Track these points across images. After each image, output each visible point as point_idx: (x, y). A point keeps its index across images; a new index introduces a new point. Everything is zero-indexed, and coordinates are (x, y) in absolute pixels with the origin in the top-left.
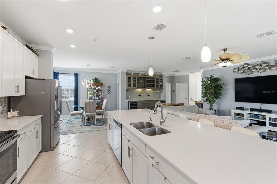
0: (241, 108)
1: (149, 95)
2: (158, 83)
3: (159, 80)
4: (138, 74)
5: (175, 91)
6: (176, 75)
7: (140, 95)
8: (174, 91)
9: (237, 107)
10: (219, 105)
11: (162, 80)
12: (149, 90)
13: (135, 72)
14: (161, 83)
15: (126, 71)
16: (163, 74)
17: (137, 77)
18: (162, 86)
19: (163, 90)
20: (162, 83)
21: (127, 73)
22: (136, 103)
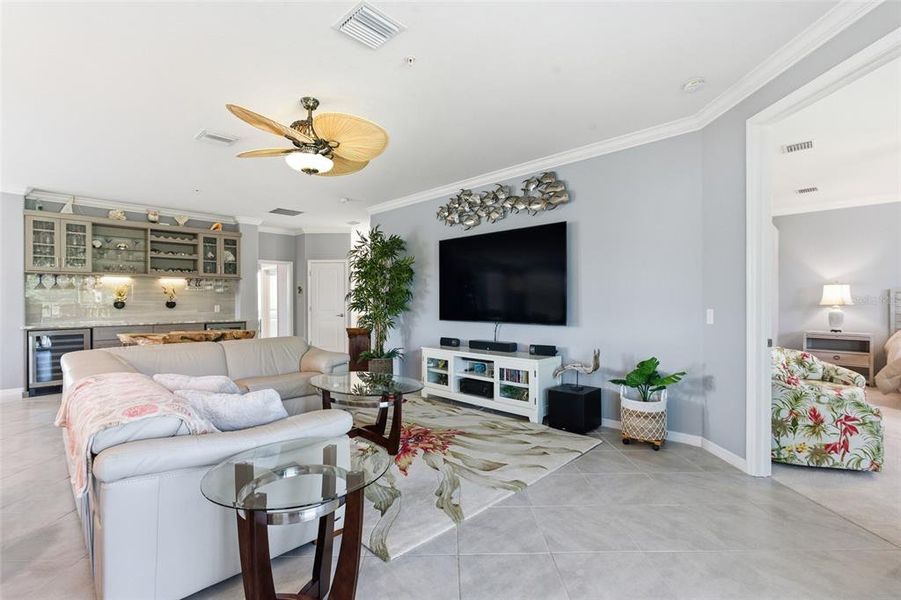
0: (451, 339)
1: (171, 305)
2: (214, 253)
3: (220, 244)
4: (106, 213)
5: (304, 290)
6: (306, 231)
7: (119, 305)
8: (300, 290)
9: (442, 339)
10: (407, 333)
11: (232, 245)
12: (173, 283)
13: (80, 202)
14: (231, 258)
15: (22, 192)
16: (242, 220)
17: (94, 225)
18: (232, 268)
19: (242, 284)
20: (235, 256)
21: (29, 204)
22: (82, 336)
